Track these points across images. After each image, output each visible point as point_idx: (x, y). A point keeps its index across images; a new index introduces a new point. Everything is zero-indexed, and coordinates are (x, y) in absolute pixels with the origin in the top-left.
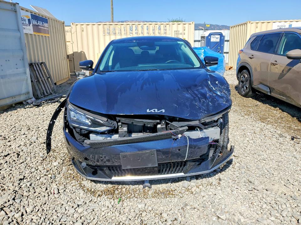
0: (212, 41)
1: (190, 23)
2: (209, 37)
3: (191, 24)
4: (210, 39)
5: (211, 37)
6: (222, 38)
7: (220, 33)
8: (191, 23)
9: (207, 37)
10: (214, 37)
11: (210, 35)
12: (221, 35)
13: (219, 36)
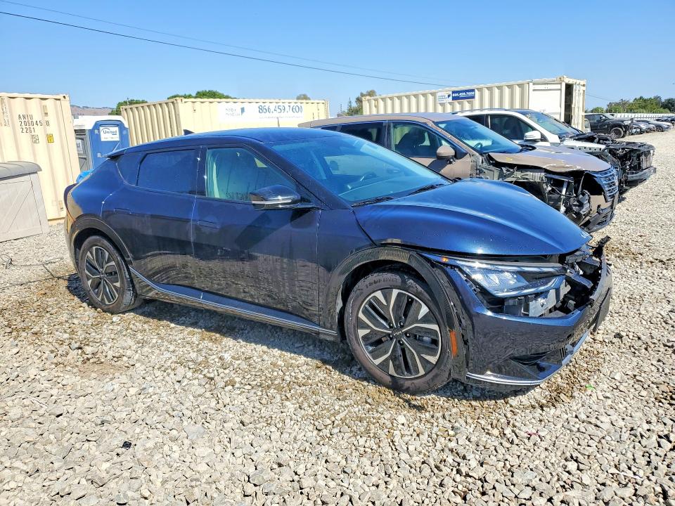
0: (103, 140)
1: (58, 97)
2: (96, 131)
3: (59, 100)
4: (99, 136)
5: (99, 132)
6: (124, 132)
7: (118, 123)
8: (61, 97)
9: (92, 131)
10: (107, 130)
11: (98, 125)
12: (119, 124)
13: (116, 129)
